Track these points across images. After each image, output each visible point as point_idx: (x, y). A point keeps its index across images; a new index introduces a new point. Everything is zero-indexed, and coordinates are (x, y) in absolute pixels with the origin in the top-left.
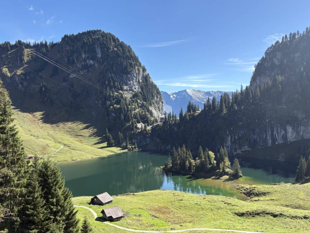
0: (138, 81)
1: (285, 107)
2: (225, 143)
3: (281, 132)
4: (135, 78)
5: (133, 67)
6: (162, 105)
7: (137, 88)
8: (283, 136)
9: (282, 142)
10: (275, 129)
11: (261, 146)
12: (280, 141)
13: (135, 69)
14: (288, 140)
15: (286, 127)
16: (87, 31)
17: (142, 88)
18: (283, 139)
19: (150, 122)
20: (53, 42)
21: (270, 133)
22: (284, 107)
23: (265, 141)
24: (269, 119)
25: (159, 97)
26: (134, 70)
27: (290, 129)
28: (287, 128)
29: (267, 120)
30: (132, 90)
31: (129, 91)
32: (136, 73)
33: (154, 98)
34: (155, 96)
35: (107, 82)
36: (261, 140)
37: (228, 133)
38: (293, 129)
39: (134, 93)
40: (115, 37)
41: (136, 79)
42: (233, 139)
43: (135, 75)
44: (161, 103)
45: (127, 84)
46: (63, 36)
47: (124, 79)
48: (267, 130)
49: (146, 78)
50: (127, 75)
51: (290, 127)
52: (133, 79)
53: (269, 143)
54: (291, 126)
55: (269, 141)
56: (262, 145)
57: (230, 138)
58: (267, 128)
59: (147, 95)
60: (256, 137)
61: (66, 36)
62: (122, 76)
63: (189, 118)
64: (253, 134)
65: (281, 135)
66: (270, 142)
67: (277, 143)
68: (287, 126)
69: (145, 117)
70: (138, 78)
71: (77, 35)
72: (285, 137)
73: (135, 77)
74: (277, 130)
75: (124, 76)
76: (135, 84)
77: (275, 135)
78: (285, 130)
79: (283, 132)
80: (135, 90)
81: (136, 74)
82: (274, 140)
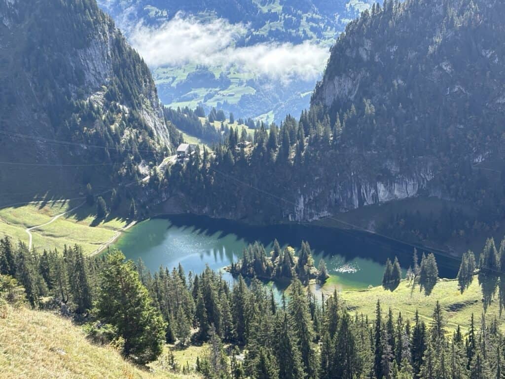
1: (376, 152)
2: (296, 207)
3: (370, 191)
6: (157, 97)
8: (373, 196)
9: (372, 203)
10: (362, 186)
11: (345, 209)
12: (369, 202)
13: (98, 33)
14: (380, 201)
15: (376, 185)
17: (117, 73)
18: (373, 200)
19: (157, 155)
21: (356, 191)
22: (374, 152)
23: (350, 202)
24: (355, 173)
27: (381, 187)
28: (378, 185)
29: (352, 174)
32: (101, 41)
33: (141, 88)
36: (345, 201)
37: (299, 192)
38: (385, 187)
39: (105, 88)
42: (307, 200)
44: (153, 93)
47: (82, 60)
48: (353, 188)
50: (85, 51)
51: (382, 185)
53: (355, 204)
54: (383, 183)
55: (355, 202)
56: (346, 207)
57: (302, 200)
58: (353, 185)
60: (338, 197)
62: (76, 54)
64: (335, 192)
65: (371, 195)
66: (356, 203)
67: (365, 204)
68: (377, 183)
69: (146, 147)
72: (375, 197)
74: (366, 187)
75: (81, 53)
77: (363, 193)
78: (376, 188)
79: (373, 191)
82: (362, 200)
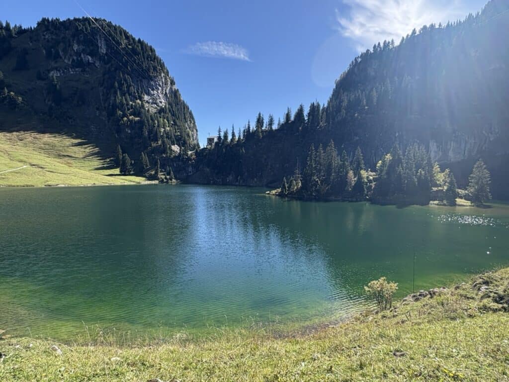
0: (164, 93)
4: (160, 88)
5: (157, 72)
6: (197, 134)
7: (163, 102)
13: (161, 75)
16: (83, 17)
17: (170, 104)
19: (190, 146)
20: (21, 27)
24: (400, 133)
25: (193, 122)
26: (160, 77)
28: (430, 144)
30: (156, 103)
31: (152, 104)
32: (162, 82)
33: (186, 122)
34: (187, 119)
35: (116, 84)
39: (158, 108)
40: (128, 33)
41: (162, 90)
43: (161, 84)
44: (195, 131)
45: (148, 94)
46: (40, 20)
47: (145, 86)
49: (175, 94)
50: (149, 81)
51: (435, 144)
52: (158, 89)
54: (436, 142)
61: (44, 20)
62: (141, 81)
68: (430, 142)
69: (181, 138)
70: (164, 89)
73: (160, 86)
75: (145, 82)
76: (161, 96)
78: (427, 148)
80: (160, 105)
81: (162, 84)
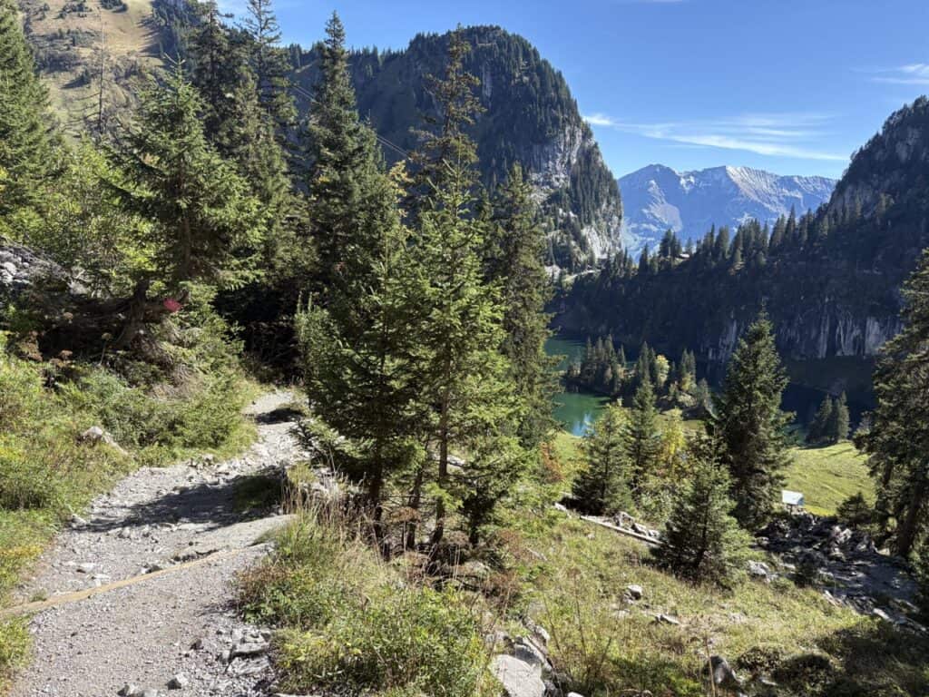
0: (566, 160)
1: (879, 273)
2: (723, 338)
3: (852, 331)
4: (559, 155)
5: (558, 127)
6: (619, 224)
7: (561, 180)
8: (855, 341)
9: (852, 354)
10: (840, 323)
11: (802, 356)
12: (847, 350)
13: (564, 132)
14: (867, 352)
15: (865, 322)
16: (469, 27)
17: (574, 181)
18: (854, 349)
19: (576, 265)
20: (389, 51)
21: (827, 329)
22: (875, 272)
23: (813, 344)
24: (832, 299)
25: (614, 202)
26: (562, 135)
27: (873, 327)
28: (868, 323)
29: (827, 300)
30: (549, 183)
31: (543, 185)
32: (565, 142)
33: (599, 206)
34: (602, 201)
35: (494, 161)
36: (804, 342)
37: (732, 317)
38: (881, 328)
39: (552, 191)
40: (530, 46)
41: (564, 157)
42: (742, 330)
43: (562, 148)
44: (616, 218)
45: (538, 170)
46: (413, 37)
47: (535, 156)
48: (823, 322)
49: (589, 155)
50: (542, 147)
51: (876, 323)
52: (557, 157)
53: (820, 352)
54: (878, 320)
55: (821, 347)
56: (803, 352)
57: (735, 328)
58: (823, 318)
59: (584, 199)
60: (793, 334)
61: (419, 38)
62: (531, 148)
63: (659, 269)
64: (790, 325)
65: (852, 338)
66: (823, 350)
67: (839, 354)
68: (868, 319)
69: (566, 252)
70: (567, 154)
71: (443, 36)
72: (859, 344)
73: (560, 151)
74: (846, 324)
75: (536, 148)
76: (558, 168)
77: (840, 336)
78: (863, 327)
79: (856, 332)
80: (557, 184)
81: (565, 146)
82: (833, 347)
